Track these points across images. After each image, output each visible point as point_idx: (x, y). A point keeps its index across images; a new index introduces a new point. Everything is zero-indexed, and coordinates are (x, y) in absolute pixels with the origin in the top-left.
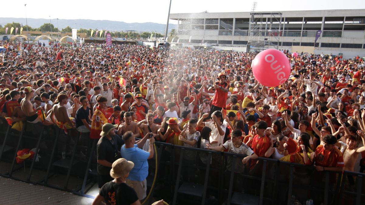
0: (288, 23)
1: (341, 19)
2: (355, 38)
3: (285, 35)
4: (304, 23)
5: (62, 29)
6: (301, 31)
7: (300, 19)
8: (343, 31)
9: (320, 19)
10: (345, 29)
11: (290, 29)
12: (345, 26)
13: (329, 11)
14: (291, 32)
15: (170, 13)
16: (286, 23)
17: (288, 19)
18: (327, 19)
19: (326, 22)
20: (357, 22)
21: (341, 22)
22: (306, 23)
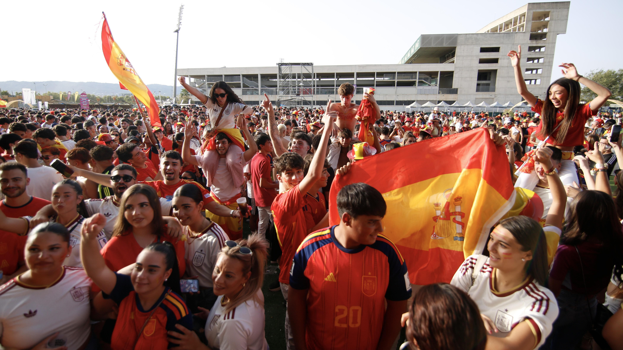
0: (320, 80)
1: (372, 75)
2: (387, 95)
3: (318, 93)
4: (337, 79)
5: (17, 93)
6: (334, 88)
7: (331, 75)
8: (375, 87)
9: (351, 75)
10: (377, 86)
11: (322, 86)
12: (376, 82)
13: (360, 66)
14: (324, 90)
15: (178, 68)
16: (318, 80)
17: (320, 76)
18: (360, 75)
19: (358, 79)
20: (386, 79)
21: (373, 79)
22: (338, 79)
